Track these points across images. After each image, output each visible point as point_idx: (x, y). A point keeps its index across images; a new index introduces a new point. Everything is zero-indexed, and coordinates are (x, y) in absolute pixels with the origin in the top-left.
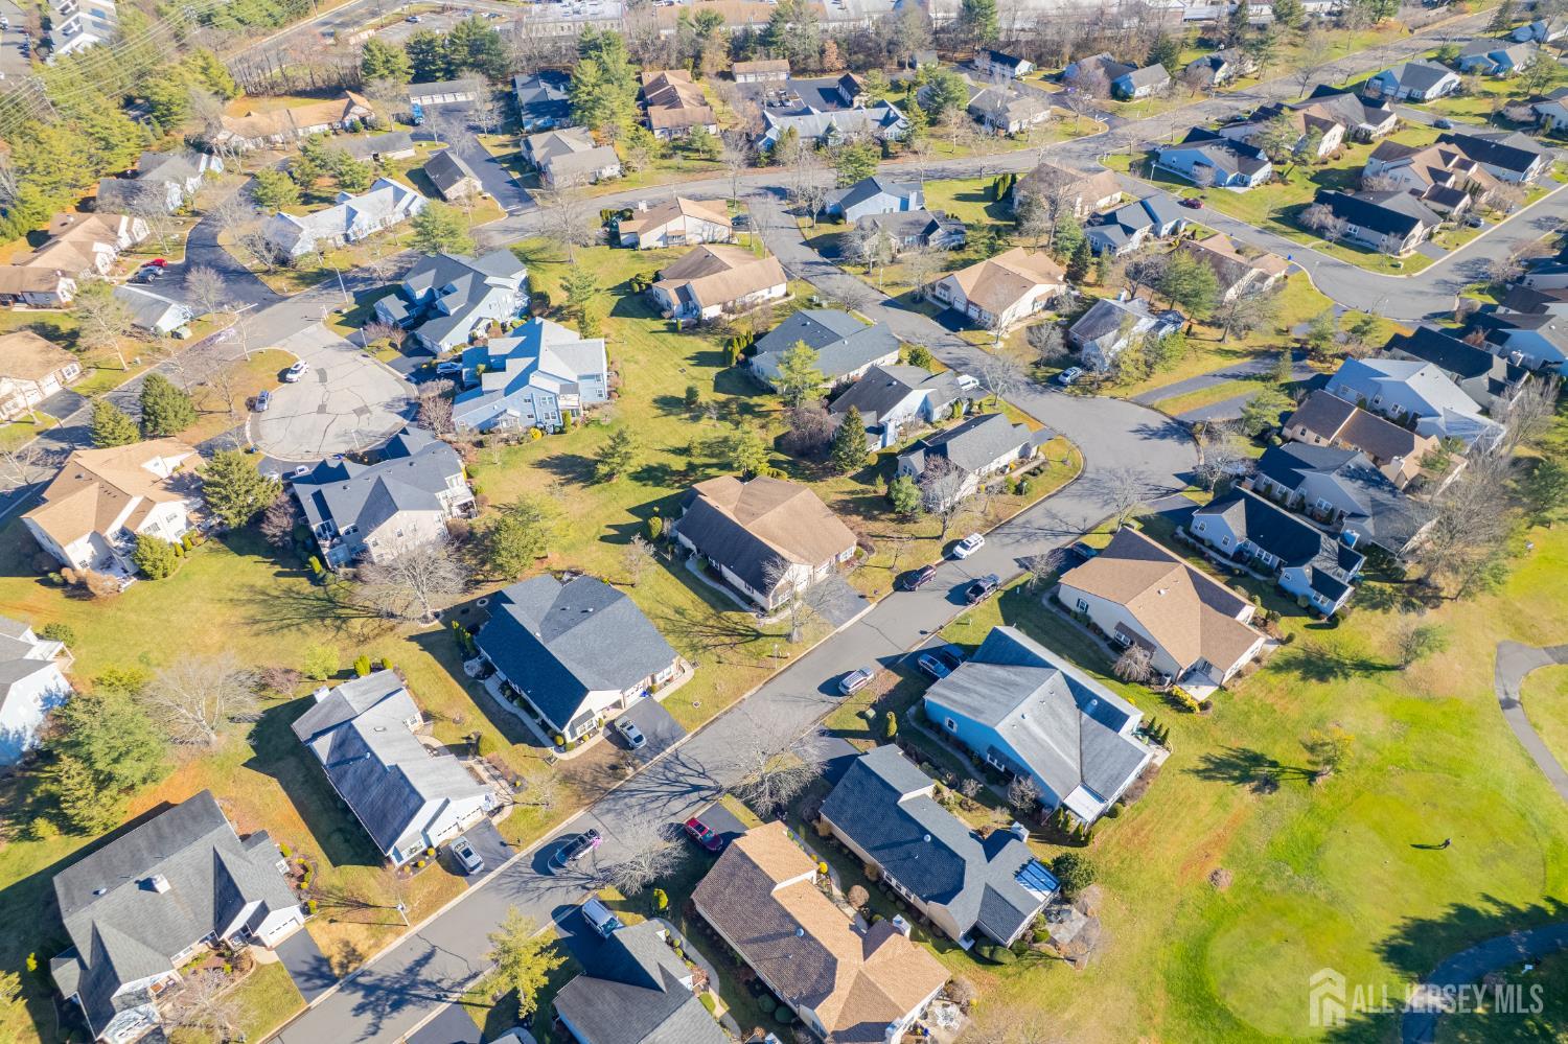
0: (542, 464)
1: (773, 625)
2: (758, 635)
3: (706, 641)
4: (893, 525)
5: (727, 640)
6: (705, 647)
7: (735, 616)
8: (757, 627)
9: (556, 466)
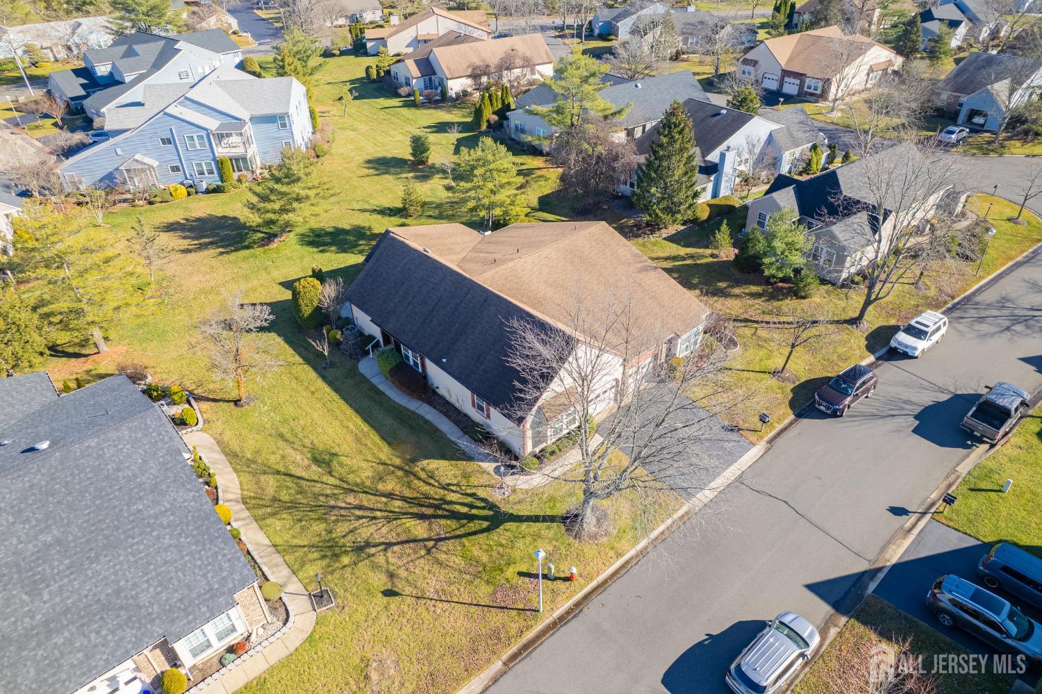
0: (170, 228)
1: (534, 493)
2: (497, 518)
3: (367, 531)
4: (759, 303)
5: (419, 529)
6: (360, 549)
7: (444, 469)
8: (495, 496)
9: (191, 229)
